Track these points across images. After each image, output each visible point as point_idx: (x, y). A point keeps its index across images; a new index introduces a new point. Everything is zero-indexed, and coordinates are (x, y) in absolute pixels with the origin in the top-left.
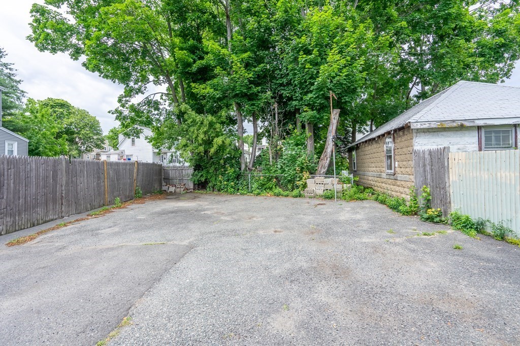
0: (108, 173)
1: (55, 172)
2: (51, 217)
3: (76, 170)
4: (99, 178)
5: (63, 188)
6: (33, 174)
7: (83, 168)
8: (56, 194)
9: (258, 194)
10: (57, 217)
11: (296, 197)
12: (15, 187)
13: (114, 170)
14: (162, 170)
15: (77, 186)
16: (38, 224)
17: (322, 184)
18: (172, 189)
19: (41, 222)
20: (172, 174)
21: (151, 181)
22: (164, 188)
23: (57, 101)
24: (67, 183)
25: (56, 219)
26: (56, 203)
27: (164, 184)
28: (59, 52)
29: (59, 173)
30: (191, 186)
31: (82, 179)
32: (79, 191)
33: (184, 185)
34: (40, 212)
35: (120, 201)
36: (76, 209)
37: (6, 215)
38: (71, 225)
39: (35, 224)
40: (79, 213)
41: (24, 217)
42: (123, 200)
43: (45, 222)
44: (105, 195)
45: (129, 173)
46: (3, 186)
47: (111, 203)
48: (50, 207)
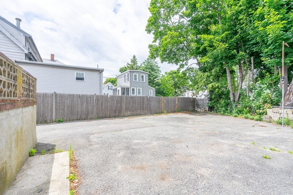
0: (164, 101)
2: (142, 114)
4: (159, 103)
7: (153, 99)
8: (143, 107)
9: (236, 116)
10: (144, 114)
11: (257, 120)
12: (132, 104)
13: (166, 100)
14: (196, 101)
15: (151, 105)
16: (138, 115)
17: (279, 113)
18: (199, 110)
19: (139, 114)
20: (199, 102)
21: (187, 105)
22: (196, 109)
23: (174, 71)
24: (147, 104)
27: (196, 107)
29: (144, 101)
30: (207, 109)
31: (152, 103)
32: (151, 107)
33: (205, 108)
34: (139, 112)
35: (168, 112)
36: (150, 112)
37: (130, 111)
38: (145, 117)
39: (137, 115)
40: (151, 114)
41: (135, 112)
42: (170, 112)
43: (140, 115)
44: (162, 109)
45: (174, 101)
46: (129, 104)
47: (164, 112)
48: (142, 111)
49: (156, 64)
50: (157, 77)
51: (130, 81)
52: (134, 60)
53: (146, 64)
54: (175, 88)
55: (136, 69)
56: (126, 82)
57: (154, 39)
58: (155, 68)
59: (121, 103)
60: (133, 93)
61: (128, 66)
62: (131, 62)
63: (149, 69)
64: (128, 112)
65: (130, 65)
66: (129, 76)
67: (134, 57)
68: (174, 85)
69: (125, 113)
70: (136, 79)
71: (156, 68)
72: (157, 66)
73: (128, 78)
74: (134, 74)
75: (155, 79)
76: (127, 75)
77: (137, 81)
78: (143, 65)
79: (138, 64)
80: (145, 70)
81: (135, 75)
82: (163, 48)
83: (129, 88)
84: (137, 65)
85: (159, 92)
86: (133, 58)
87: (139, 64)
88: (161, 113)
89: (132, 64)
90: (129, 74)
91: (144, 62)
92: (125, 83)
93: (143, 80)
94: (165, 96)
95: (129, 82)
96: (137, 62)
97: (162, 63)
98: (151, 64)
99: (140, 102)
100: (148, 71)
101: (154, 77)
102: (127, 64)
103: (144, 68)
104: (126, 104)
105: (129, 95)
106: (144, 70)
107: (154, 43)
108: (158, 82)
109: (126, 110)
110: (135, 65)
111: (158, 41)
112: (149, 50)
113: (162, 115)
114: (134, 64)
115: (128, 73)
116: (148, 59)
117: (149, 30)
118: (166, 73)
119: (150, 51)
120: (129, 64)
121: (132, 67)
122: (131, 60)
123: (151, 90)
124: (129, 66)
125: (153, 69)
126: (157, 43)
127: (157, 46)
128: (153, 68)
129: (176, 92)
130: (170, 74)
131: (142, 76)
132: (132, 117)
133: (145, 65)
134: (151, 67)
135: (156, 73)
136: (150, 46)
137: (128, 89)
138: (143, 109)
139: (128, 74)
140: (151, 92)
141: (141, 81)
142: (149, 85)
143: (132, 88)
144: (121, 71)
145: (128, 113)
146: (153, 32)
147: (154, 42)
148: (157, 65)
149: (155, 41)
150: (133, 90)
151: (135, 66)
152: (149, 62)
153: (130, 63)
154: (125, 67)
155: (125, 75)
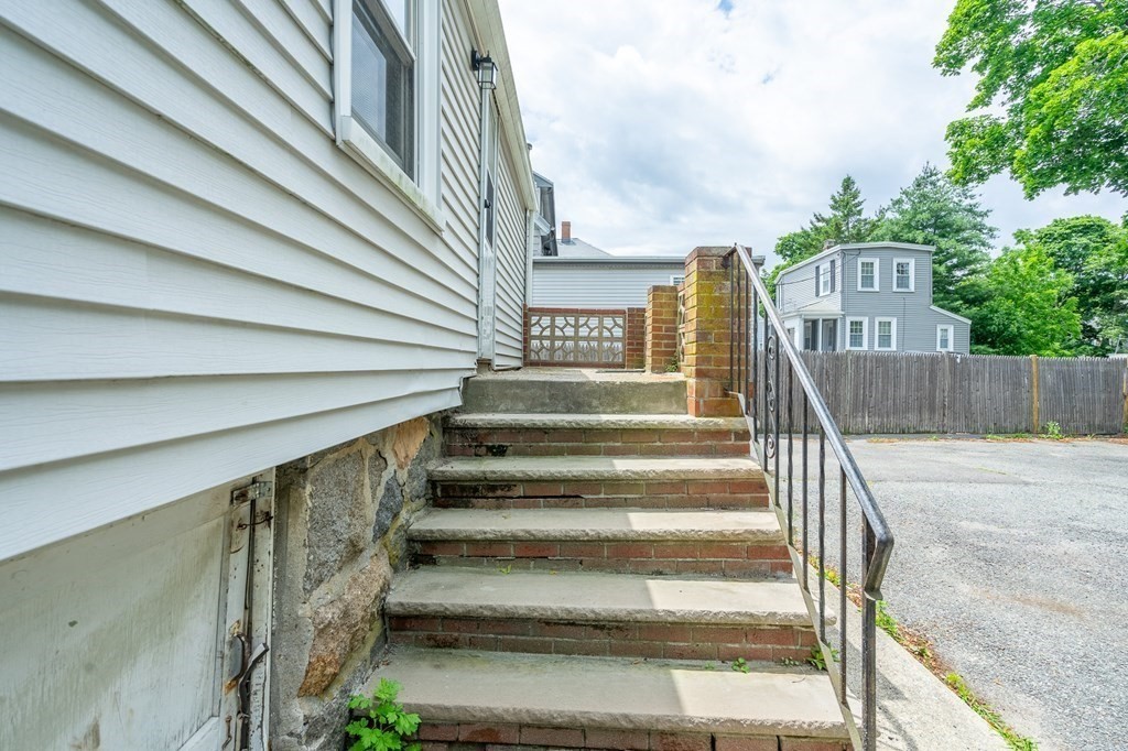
0: (1041, 378)
1: (933, 374)
2: (927, 429)
3: (970, 371)
4: (1018, 385)
5: (946, 394)
6: (904, 373)
7: (981, 368)
8: (934, 401)
10: (935, 430)
12: (883, 386)
15: (970, 393)
16: (909, 433)
19: (912, 431)
24: (953, 389)
25: (934, 433)
26: (934, 412)
28: (991, 176)
29: (940, 374)
31: (980, 384)
32: (973, 401)
34: (912, 419)
35: (1072, 431)
36: (967, 426)
37: (874, 415)
38: (942, 442)
39: (903, 432)
40: (974, 433)
41: (892, 421)
42: (1082, 431)
43: (918, 433)
44: (1031, 413)
45: (1106, 381)
46: (871, 384)
47: (1045, 431)
48: (926, 416)
49: (969, 201)
50: (970, 263)
51: (842, 292)
52: (847, 197)
53: (907, 206)
54: (1086, 307)
55: (858, 234)
56: (821, 294)
57: (978, 94)
58: (959, 218)
59: (837, 381)
60: (856, 340)
61: (817, 229)
62: (833, 208)
63: (925, 227)
64: (864, 417)
65: (827, 222)
66: (838, 270)
67: (848, 184)
68: (1075, 293)
69: (851, 422)
70: (868, 281)
71: (967, 219)
72: (970, 211)
73: (833, 278)
74: (860, 261)
75: (958, 273)
76: (825, 266)
77: (877, 288)
78: (889, 215)
79: (863, 212)
80: (905, 237)
81: (868, 266)
82: (1039, 129)
83: (835, 321)
84: (863, 217)
85: (983, 335)
86: (841, 191)
87: (869, 213)
88: (1027, 430)
89: (835, 216)
90: (838, 263)
91: (899, 202)
92: (818, 300)
93: (903, 282)
94: (1020, 352)
95: (838, 295)
96: (860, 204)
97: (1031, 197)
98: (935, 206)
99: (920, 379)
100: (920, 239)
101: (955, 261)
102: (814, 220)
103: (896, 229)
104: (857, 387)
105: (834, 349)
106: (896, 238)
107: (979, 112)
108: (973, 285)
109: (855, 409)
110: (852, 220)
111: (1002, 95)
112: (948, 146)
113: (1036, 440)
114: (847, 216)
115: (835, 257)
116: (919, 185)
117: (954, 57)
118: (1020, 236)
119: (955, 150)
120: (823, 220)
121: (838, 227)
122: (833, 197)
123: (945, 327)
124: (820, 224)
125: (950, 226)
126: (999, 109)
127: (995, 124)
128: (950, 219)
129: (1090, 333)
130: (1046, 237)
131: (902, 269)
132: (885, 438)
133: (902, 213)
134: (938, 217)
135: (966, 241)
136: (958, 130)
137: (831, 325)
138: (932, 410)
139: (833, 262)
140: (950, 335)
141: (895, 289)
142: (935, 301)
143: (848, 320)
144: (781, 252)
145: (863, 422)
146: (977, 60)
147: (975, 106)
148: (973, 202)
149: (982, 101)
150: (856, 326)
151: (850, 225)
152: (924, 196)
153: (828, 213)
154: (805, 232)
155: (818, 268)
